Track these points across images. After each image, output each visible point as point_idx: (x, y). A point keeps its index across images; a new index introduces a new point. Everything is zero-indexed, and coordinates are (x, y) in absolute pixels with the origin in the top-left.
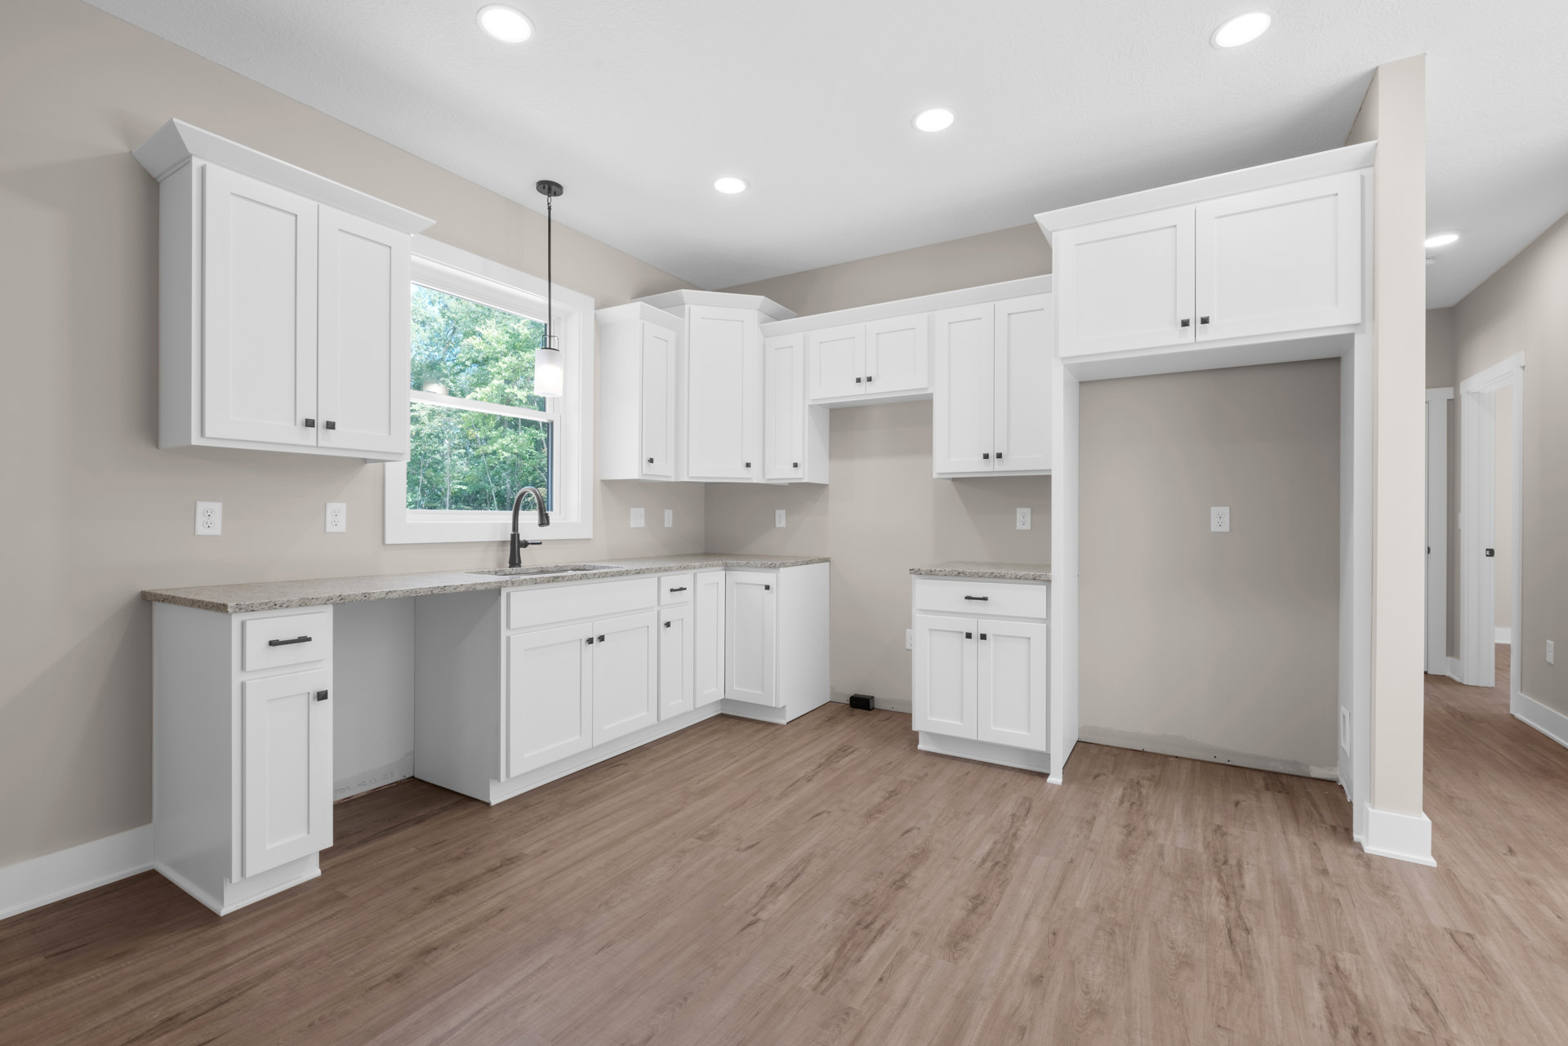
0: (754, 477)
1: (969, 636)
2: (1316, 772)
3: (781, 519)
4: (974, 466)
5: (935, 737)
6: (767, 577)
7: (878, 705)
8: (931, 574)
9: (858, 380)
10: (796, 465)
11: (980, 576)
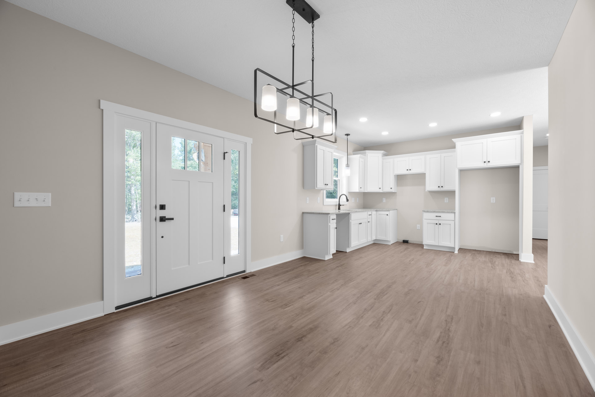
0: (381, 191)
1: (437, 224)
2: (515, 253)
3: (384, 200)
4: (436, 188)
5: (427, 245)
6: (387, 213)
7: (409, 242)
8: (428, 212)
9: (407, 170)
10: (391, 188)
11: (439, 212)
